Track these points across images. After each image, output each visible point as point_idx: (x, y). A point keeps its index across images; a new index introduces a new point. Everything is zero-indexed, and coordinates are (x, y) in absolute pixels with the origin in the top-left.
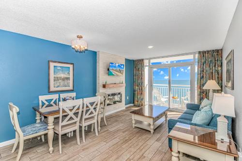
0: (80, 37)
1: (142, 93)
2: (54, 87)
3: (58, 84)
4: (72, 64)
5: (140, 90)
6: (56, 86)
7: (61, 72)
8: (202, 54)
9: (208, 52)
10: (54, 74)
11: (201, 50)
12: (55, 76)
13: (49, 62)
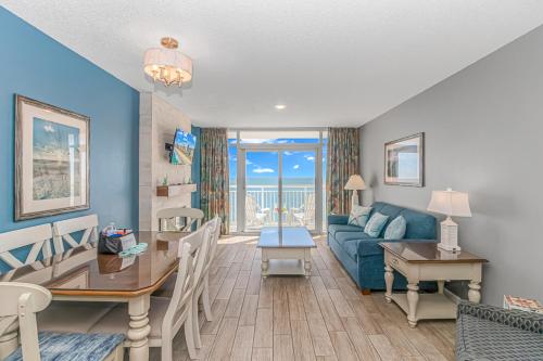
0: (169, 44)
1: (222, 206)
2: (35, 198)
3: (47, 187)
4: (84, 118)
5: (217, 198)
6: (40, 193)
7: (55, 143)
8: (335, 131)
9: (342, 129)
10: (35, 150)
11: (333, 126)
12: (38, 157)
13: (16, 98)
